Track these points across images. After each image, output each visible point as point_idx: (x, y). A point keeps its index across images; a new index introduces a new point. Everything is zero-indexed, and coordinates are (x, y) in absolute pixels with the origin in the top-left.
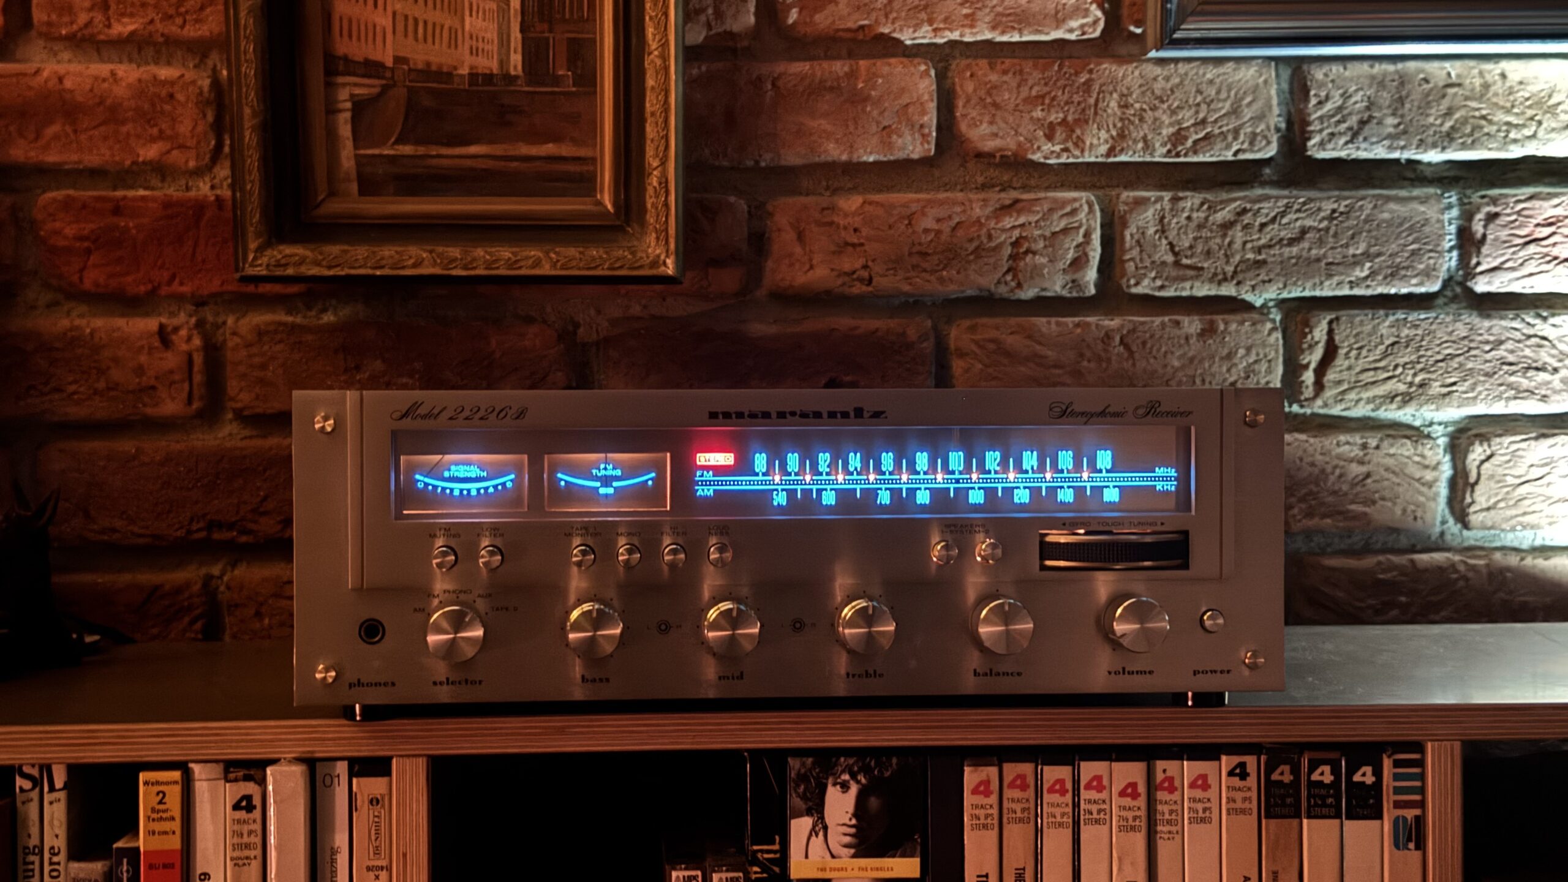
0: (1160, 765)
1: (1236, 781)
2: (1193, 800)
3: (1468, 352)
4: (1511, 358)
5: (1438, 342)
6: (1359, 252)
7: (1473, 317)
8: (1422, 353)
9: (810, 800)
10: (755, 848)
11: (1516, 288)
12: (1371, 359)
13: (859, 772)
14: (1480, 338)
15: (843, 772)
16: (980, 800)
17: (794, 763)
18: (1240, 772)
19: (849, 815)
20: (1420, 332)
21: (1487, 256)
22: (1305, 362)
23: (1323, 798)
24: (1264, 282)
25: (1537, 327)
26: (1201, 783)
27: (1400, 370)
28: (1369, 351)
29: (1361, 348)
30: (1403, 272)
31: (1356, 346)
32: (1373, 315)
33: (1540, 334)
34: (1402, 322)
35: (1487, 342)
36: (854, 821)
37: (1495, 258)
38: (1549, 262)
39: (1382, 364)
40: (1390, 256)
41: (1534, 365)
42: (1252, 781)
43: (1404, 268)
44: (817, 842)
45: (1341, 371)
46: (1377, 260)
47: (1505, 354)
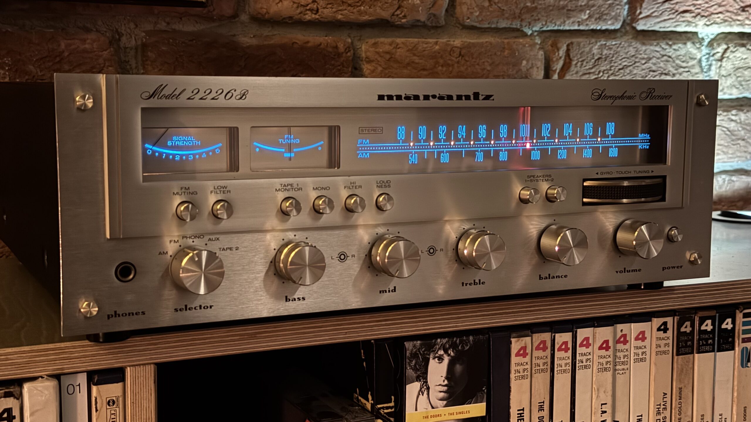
0: (620, 327)
1: (661, 334)
2: (637, 348)
3: (634, 64)
4: (654, 68)
5: (620, 58)
6: (583, 4)
7: (638, 44)
8: (612, 64)
9: (418, 370)
10: (379, 406)
11: (656, 28)
12: (587, 67)
13: (449, 348)
14: (640, 56)
15: (439, 349)
16: (520, 359)
17: (409, 345)
18: (664, 328)
19: (443, 378)
20: (612, 52)
21: (645, 8)
22: (554, 68)
23: (707, 340)
24: (535, 20)
25: (668, 50)
26: (641, 336)
27: (601, 74)
28: (587, 62)
29: (583, 61)
30: (605, 17)
31: (580, 60)
32: (590, 41)
33: (668, 54)
34: (604, 46)
35: (643, 59)
36: (446, 382)
37: (649, 10)
38: (674, 13)
39: (593, 70)
40: (599, 7)
41: (664, 72)
42: (670, 333)
43: (605, 14)
44: (423, 398)
45: (572, 75)
46: (592, 9)
47: (651, 65)
